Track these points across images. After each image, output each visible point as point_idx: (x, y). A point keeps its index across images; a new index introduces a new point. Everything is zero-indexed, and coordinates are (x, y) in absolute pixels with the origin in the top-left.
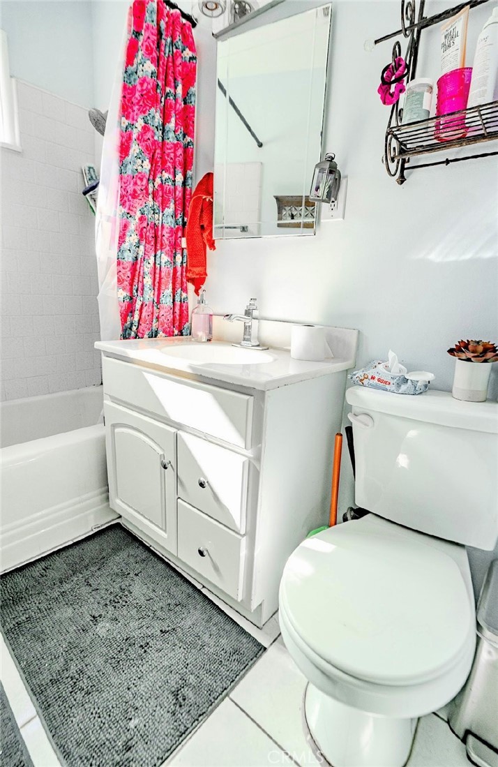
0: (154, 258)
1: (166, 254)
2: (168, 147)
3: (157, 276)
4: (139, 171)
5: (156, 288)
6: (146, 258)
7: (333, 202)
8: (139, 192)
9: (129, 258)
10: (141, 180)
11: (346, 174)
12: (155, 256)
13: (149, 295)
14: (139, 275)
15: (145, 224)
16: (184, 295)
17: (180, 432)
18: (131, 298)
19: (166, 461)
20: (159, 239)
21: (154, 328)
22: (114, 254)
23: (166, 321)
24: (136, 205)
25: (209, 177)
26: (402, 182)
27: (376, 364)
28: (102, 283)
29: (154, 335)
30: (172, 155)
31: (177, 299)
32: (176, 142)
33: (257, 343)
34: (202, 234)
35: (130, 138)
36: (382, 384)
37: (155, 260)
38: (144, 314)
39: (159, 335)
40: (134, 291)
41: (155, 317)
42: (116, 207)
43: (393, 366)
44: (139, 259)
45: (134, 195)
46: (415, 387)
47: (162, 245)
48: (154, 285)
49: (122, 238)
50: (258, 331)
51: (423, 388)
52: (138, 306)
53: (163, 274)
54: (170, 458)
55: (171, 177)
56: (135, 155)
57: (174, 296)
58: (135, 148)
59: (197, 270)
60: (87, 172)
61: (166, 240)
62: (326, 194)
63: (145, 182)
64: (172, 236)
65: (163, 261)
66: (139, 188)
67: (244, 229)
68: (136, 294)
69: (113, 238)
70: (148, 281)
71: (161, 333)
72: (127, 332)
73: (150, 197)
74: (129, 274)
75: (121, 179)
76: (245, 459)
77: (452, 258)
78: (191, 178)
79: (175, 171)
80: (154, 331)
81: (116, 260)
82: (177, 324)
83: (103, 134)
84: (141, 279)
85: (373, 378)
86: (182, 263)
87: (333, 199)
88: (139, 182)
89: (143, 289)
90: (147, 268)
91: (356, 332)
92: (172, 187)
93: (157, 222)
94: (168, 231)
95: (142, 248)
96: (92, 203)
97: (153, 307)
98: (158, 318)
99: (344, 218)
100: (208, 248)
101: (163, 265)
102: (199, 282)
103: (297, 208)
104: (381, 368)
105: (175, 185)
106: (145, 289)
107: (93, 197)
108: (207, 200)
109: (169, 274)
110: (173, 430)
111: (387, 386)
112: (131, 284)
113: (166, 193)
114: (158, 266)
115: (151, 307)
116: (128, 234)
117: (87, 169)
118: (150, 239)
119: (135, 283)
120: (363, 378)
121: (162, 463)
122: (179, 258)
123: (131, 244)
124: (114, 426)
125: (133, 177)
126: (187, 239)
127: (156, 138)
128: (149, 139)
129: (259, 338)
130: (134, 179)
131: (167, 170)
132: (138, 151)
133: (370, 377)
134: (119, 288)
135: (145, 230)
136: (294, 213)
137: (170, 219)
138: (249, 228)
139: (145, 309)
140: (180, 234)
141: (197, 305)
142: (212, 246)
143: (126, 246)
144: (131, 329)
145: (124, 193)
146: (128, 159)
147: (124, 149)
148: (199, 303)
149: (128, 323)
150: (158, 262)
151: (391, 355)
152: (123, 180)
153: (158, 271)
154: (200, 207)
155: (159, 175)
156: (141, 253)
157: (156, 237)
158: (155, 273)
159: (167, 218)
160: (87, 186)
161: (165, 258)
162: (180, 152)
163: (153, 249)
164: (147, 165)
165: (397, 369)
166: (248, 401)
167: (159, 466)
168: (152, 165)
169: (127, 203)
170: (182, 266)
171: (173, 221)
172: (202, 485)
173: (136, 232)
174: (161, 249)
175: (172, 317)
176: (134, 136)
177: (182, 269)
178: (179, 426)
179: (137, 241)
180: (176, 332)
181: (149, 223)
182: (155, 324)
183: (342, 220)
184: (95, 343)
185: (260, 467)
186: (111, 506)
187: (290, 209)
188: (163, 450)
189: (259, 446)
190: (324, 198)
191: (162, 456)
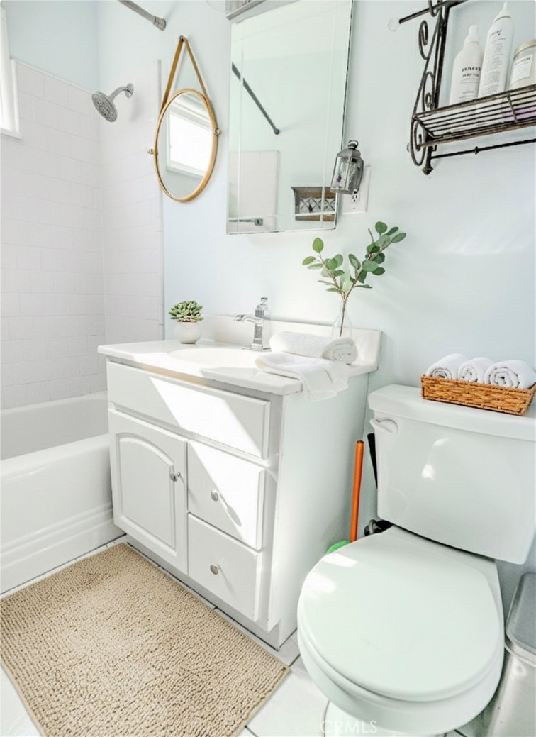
7: (355, 192)
11: (369, 164)
17: (191, 443)
19: (175, 473)
26: (428, 172)
50: (269, 332)
54: (180, 469)
62: (348, 185)
67: (259, 222)
76: (261, 469)
87: (355, 190)
91: (378, 333)
99: (366, 210)
103: (315, 200)
110: (184, 440)
121: (171, 475)
124: (119, 436)
136: (313, 205)
138: (264, 222)
166: (265, 406)
167: (168, 478)
172: (214, 498)
178: (191, 435)
183: (364, 212)
184: (99, 347)
185: (277, 477)
186: (116, 523)
187: (309, 201)
188: (173, 461)
189: (277, 454)
190: (347, 189)
191: (172, 468)
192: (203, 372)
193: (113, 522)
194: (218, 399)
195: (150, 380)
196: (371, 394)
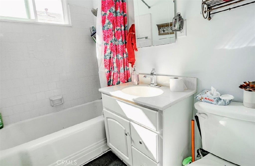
0: (116, 57)
1: (121, 55)
2: (118, 18)
3: (118, 63)
4: (109, 28)
5: (118, 67)
6: (114, 57)
7: (181, 30)
8: (110, 35)
9: (108, 58)
10: (110, 31)
11: (185, 19)
12: (117, 56)
13: (116, 70)
14: (112, 63)
15: (112, 46)
16: (128, 68)
17: (131, 122)
18: (110, 71)
19: (126, 133)
20: (118, 50)
21: (118, 81)
22: (103, 57)
23: (122, 78)
24: (109, 40)
25: (133, 26)
26: (210, 20)
27: (206, 92)
28: (100, 67)
29: (118, 83)
30: (120, 21)
31: (126, 70)
32: (120, 16)
33: (156, 85)
34: (132, 46)
35: (105, 18)
36: (210, 101)
37: (117, 57)
38: (115, 77)
39: (120, 83)
40: (111, 69)
41: (118, 77)
42: (102, 41)
43: (214, 93)
44: (111, 58)
45: (108, 37)
46: (225, 102)
47: (119, 52)
48: (117, 66)
49: (105, 52)
50: (156, 80)
51: (229, 102)
52: (112, 74)
53: (120, 62)
54: (128, 131)
55: (120, 28)
56: (107, 23)
57: (124, 68)
58: (107, 21)
59: (132, 59)
60: (92, 28)
61: (120, 50)
62: (178, 28)
63: (111, 32)
64: (122, 48)
65: (120, 57)
66: (110, 34)
67: (146, 38)
68: (111, 70)
69: (102, 52)
70: (115, 65)
71: (121, 82)
72: (109, 83)
73: (113, 36)
74: (108, 63)
75: (103, 32)
76: (157, 134)
77: (236, 47)
78: (127, 27)
79: (121, 26)
80: (118, 82)
81: (104, 59)
82: (126, 78)
83: (96, 16)
84: (112, 65)
85: (206, 98)
86: (126, 57)
87: (181, 29)
88: (109, 32)
89: (113, 68)
90: (114, 61)
91: (196, 79)
92: (121, 31)
93: (116, 44)
94: (120, 47)
95: (112, 54)
96: (94, 39)
97: (117, 73)
98: (119, 77)
99: (186, 35)
100: (135, 51)
101: (120, 59)
102: (133, 63)
103: (165, 28)
104: (208, 93)
105: (121, 30)
106: (114, 68)
107: (95, 36)
108: (133, 34)
109: (122, 61)
110: (128, 121)
111: (212, 102)
112: (109, 67)
113: (119, 34)
114: (118, 59)
115: (117, 74)
116: (107, 50)
117: (92, 27)
118: (115, 50)
119: (110, 66)
120: (201, 98)
121: (125, 133)
122: (125, 55)
123: (108, 53)
124: (107, 118)
125: (107, 31)
126: (127, 49)
127: (114, 16)
128: (112, 17)
129: (157, 83)
130: (108, 31)
131: (119, 26)
132: (108, 22)
133: (204, 98)
134: (105, 69)
135: (113, 48)
136: (164, 30)
137: (121, 43)
139: (115, 75)
140: (124, 47)
141: (133, 72)
142: (136, 50)
143: (107, 54)
144: (110, 82)
145: (105, 36)
146: (105, 25)
147: (103, 22)
148: (133, 71)
149: (109, 80)
150: (118, 58)
151: (212, 88)
152: (104, 32)
153: (118, 61)
154: (131, 37)
155: (116, 28)
156: (112, 56)
157: (116, 49)
158: (117, 62)
159: (120, 42)
160: (92, 33)
161: (120, 56)
162: (122, 19)
163: (116, 53)
164: (111, 26)
165: (216, 94)
166: (156, 113)
167: (124, 134)
168: (113, 25)
169: (106, 40)
170: (126, 58)
171: (122, 43)
172: (140, 143)
173: (110, 49)
174: (119, 53)
175: (124, 76)
176: (107, 17)
177: (126, 59)
178: (130, 120)
179: (110, 52)
180: (126, 81)
181: (114, 45)
182: (118, 79)
183: (186, 36)
184: (99, 89)
185: (163, 138)
186: (108, 145)
187: (163, 29)
188: (125, 128)
189: (162, 130)
190: (178, 29)
191: (125, 130)
192: (133, 100)
193: (107, 144)
194: (139, 109)
195: (116, 101)
196: (195, 104)
